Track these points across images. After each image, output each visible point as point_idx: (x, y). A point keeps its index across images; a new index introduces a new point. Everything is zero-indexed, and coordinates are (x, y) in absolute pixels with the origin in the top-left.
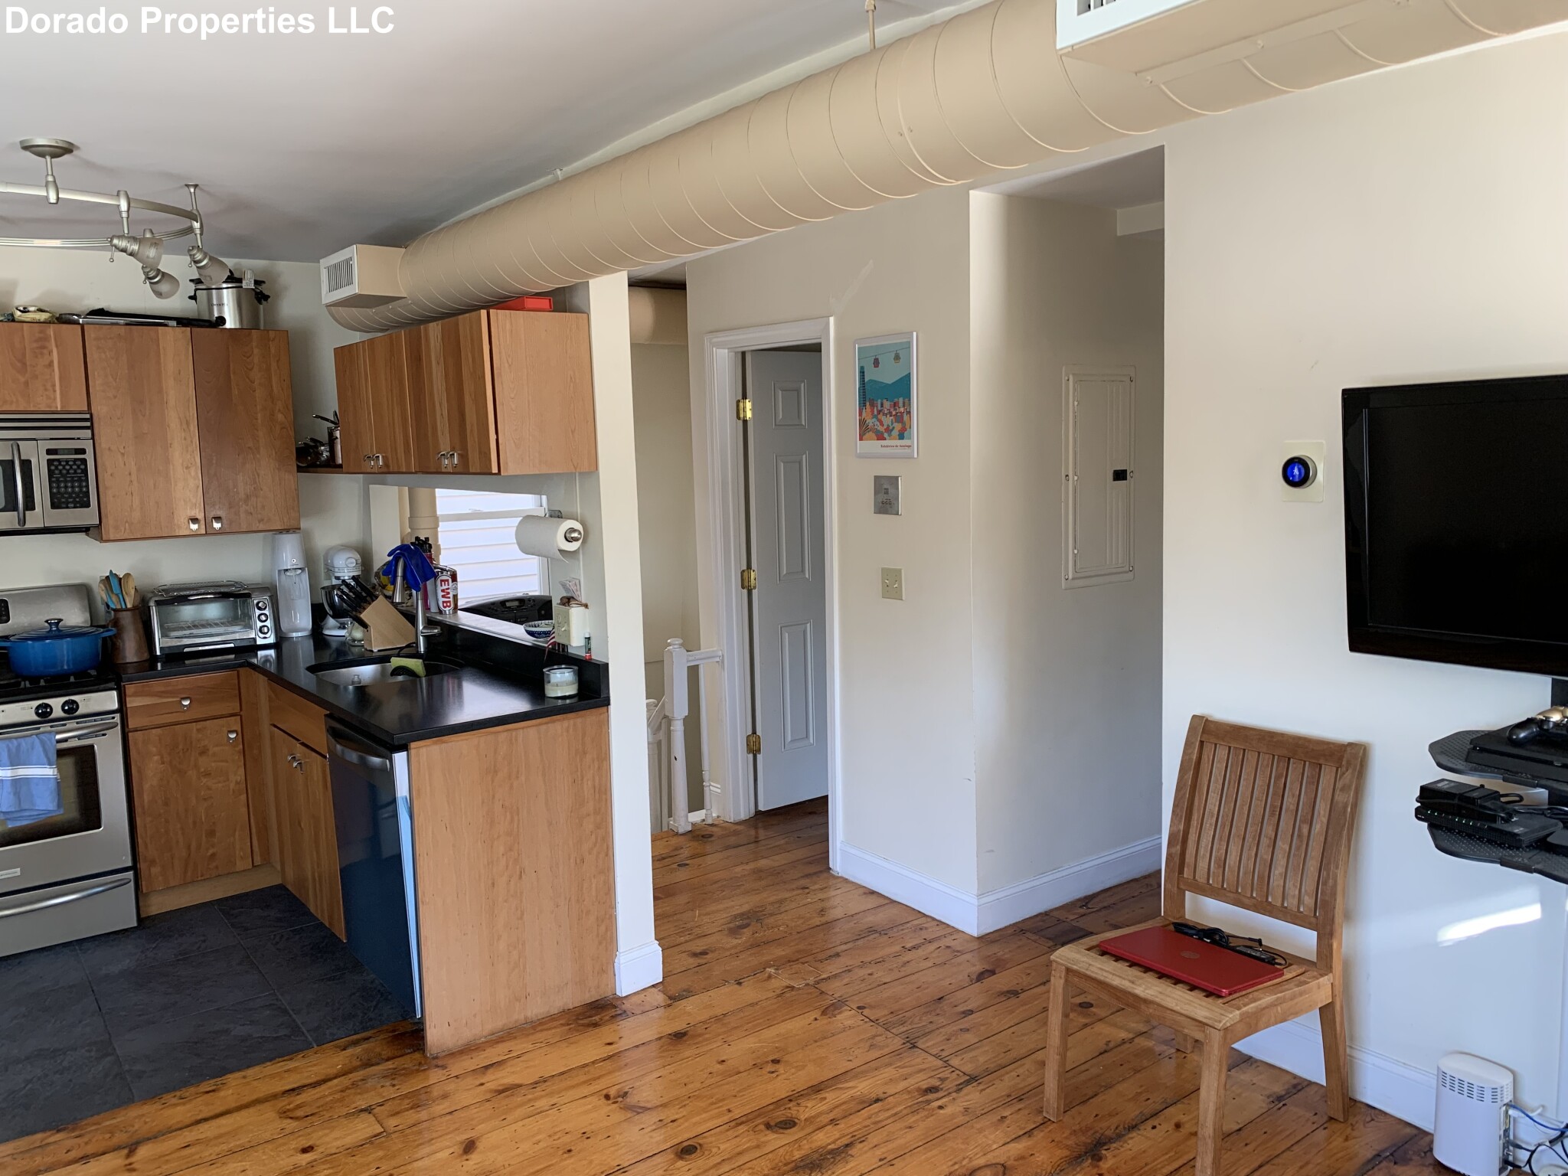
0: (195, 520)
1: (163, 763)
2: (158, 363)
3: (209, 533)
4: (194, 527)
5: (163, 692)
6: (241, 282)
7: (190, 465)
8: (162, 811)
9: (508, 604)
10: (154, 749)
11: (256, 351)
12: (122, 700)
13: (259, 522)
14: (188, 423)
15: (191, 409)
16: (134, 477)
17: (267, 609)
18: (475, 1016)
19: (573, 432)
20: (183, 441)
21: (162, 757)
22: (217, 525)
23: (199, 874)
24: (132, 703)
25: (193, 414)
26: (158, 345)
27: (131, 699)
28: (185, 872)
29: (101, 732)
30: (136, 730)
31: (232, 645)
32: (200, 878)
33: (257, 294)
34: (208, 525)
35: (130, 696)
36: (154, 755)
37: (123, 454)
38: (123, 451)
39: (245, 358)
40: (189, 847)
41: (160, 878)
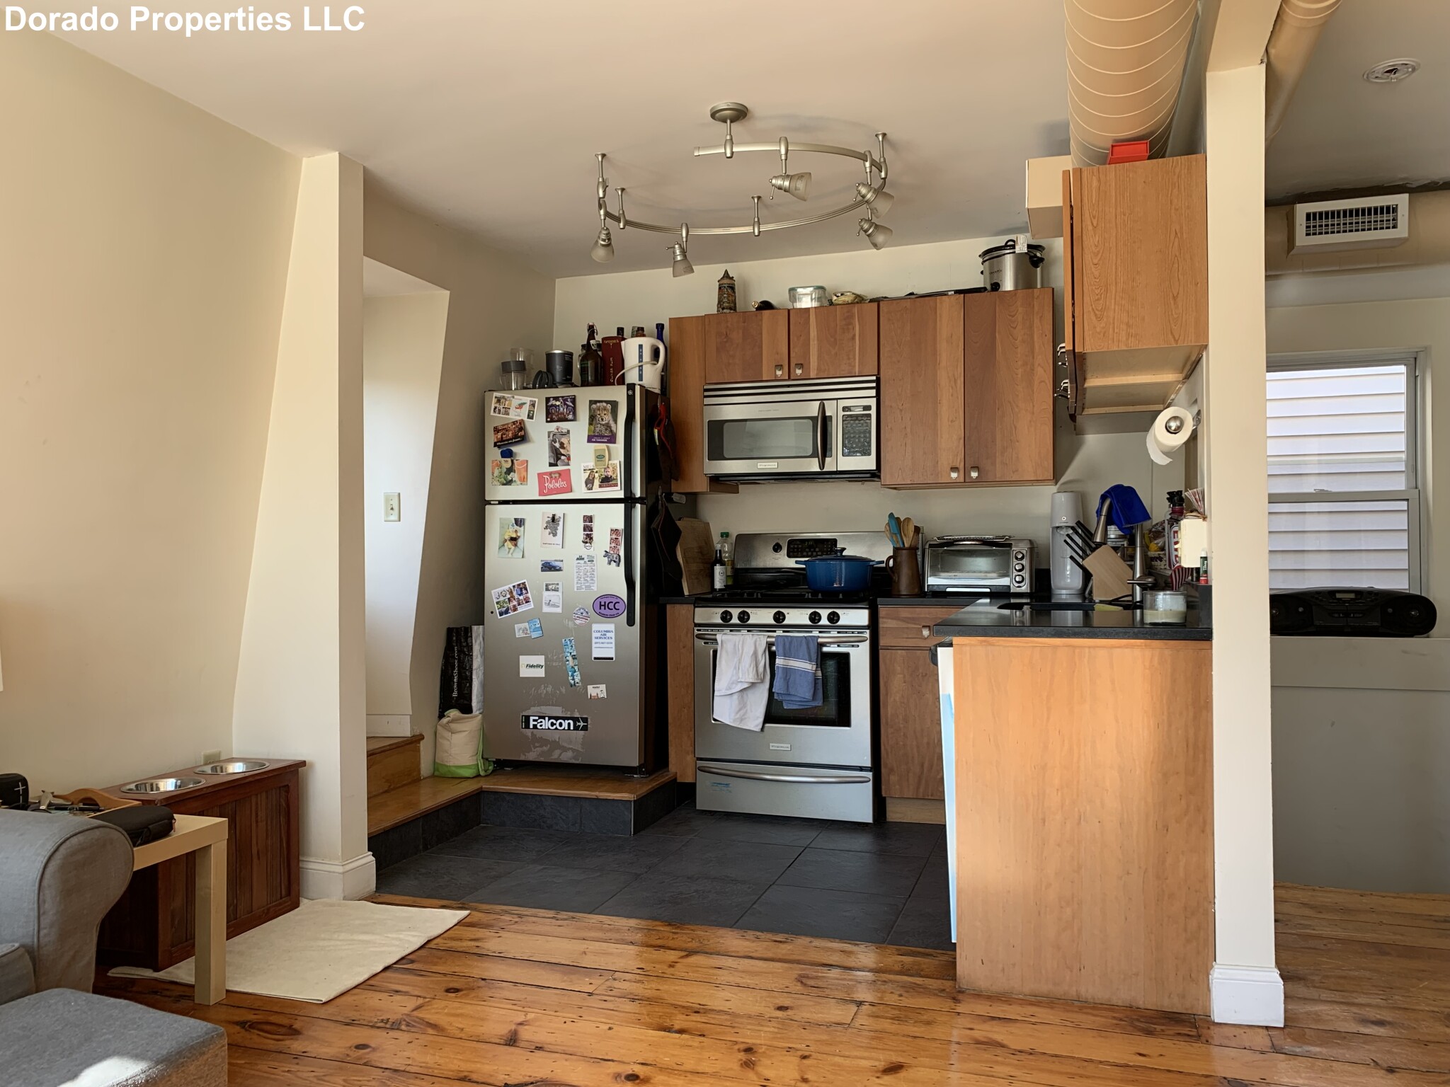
0: (954, 469)
1: (905, 682)
2: (935, 328)
3: (967, 482)
4: (954, 475)
5: (909, 618)
6: (1015, 248)
7: (954, 419)
8: (902, 726)
9: (1338, 596)
10: (899, 668)
11: (1020, 309)
12: (874, 618)
13: (1013, 472)
14: (955, 381)
15: (959, 369)
16: (908, 430)
17: (1024, 560)
18: (1014, 965)
19: (1175, 298)
20: (950, 397)
21: (904, 677)
22: (974, 474)
23: (930, 794)
24: (884, 623)
25: (960, 373)
26: (936, 313)
27: (884, 620)
28: (918, 788)
29: (854, 643)
30: (887, 648)
31: (988, 590)
32: (930, 797)
33: (1031, 258)
34: (966, 474)
35: (883, 618)
36: (899, 674)
37: (901, 411)
38: (901, 408)
39: (1010, 318)
40: (922, 766)
41: (897, 787)
